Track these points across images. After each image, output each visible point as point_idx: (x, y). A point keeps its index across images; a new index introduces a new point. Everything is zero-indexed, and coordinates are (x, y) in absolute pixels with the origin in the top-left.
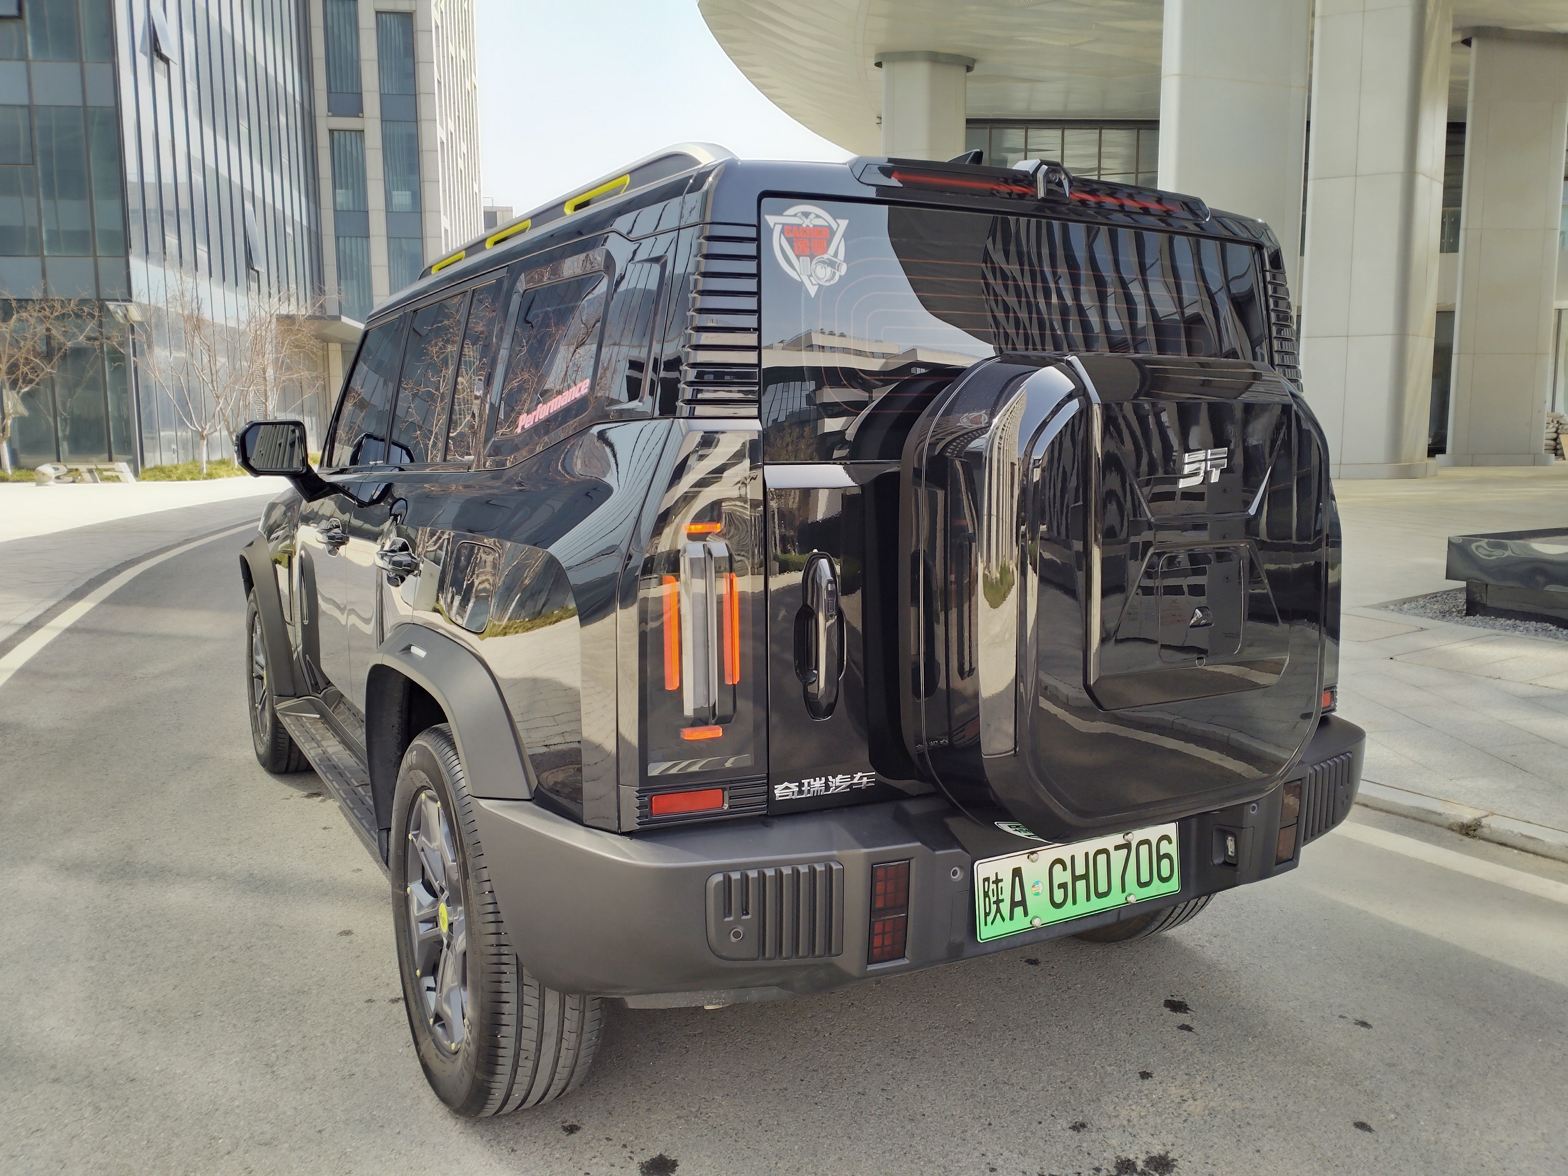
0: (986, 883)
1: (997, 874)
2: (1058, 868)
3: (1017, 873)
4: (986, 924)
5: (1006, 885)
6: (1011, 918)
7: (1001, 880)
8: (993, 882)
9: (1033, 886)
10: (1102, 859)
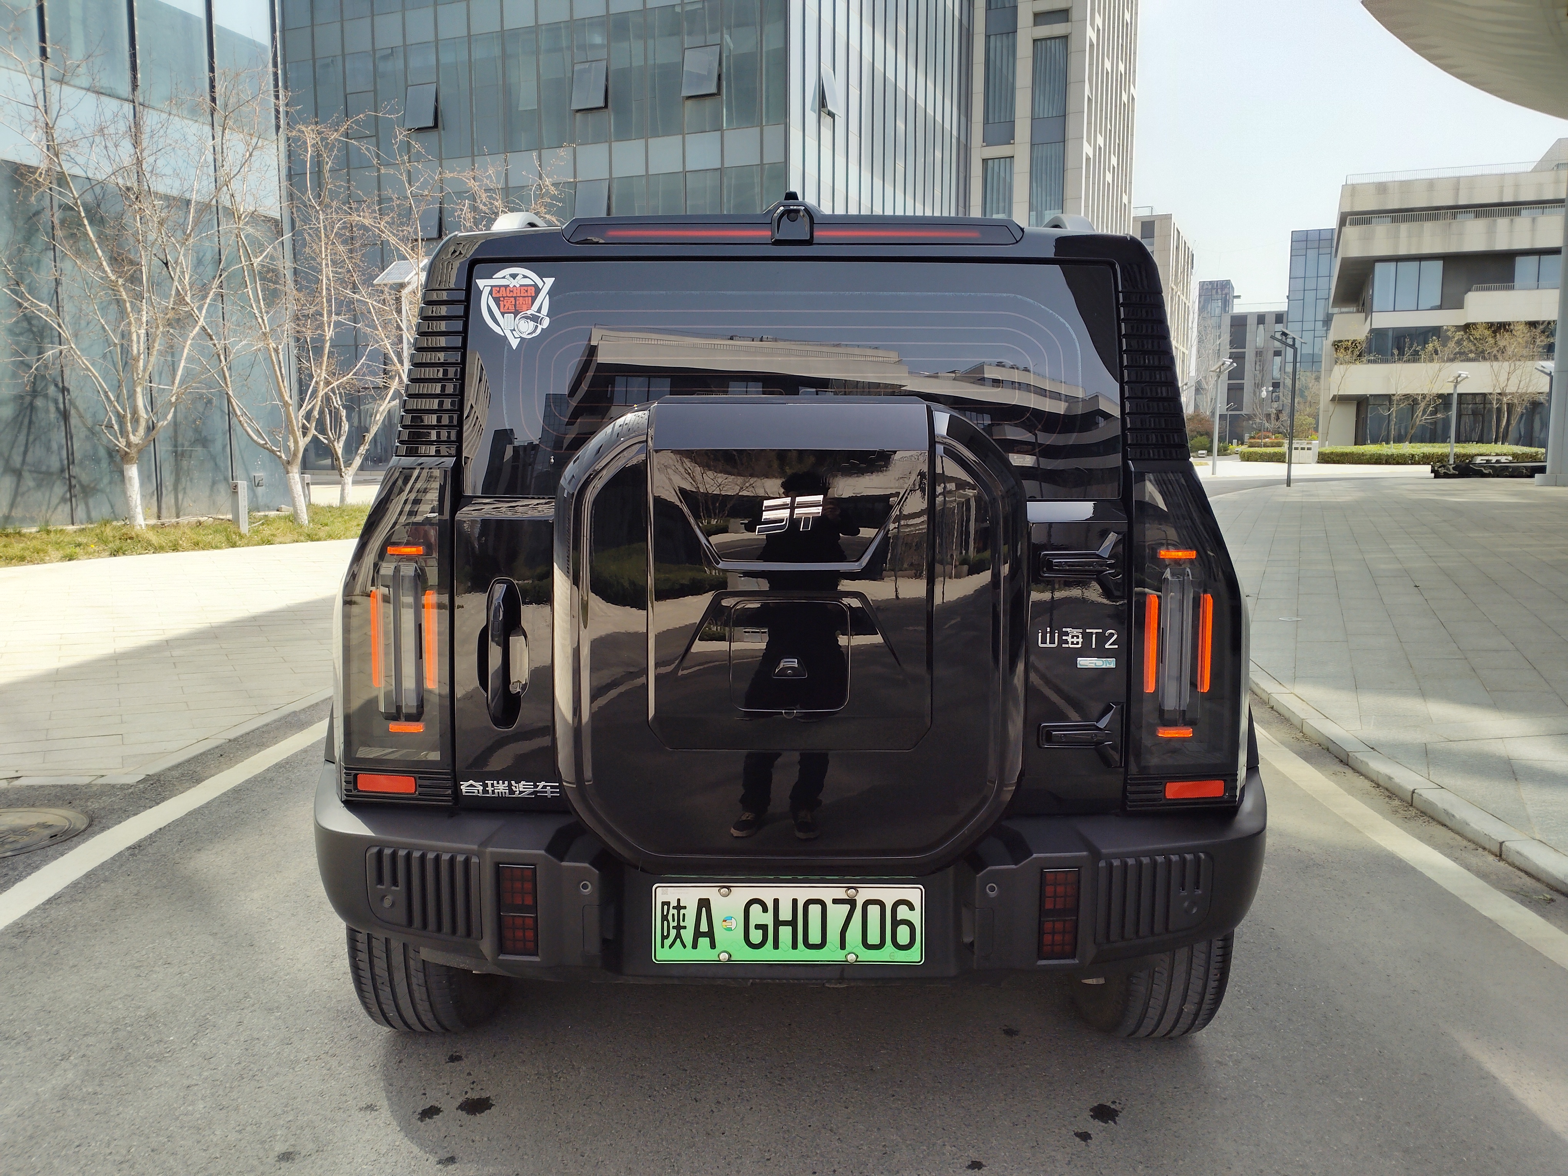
0: (666, 907)
1: (679, 900)
2: (756, 909)
3: (704, 904)
4: (663, 946)
5: (690, 914)
6: (695, 946)
7: (685, 908)
8: (674, 908)
9: (725, 921)
10: (815, 911)
